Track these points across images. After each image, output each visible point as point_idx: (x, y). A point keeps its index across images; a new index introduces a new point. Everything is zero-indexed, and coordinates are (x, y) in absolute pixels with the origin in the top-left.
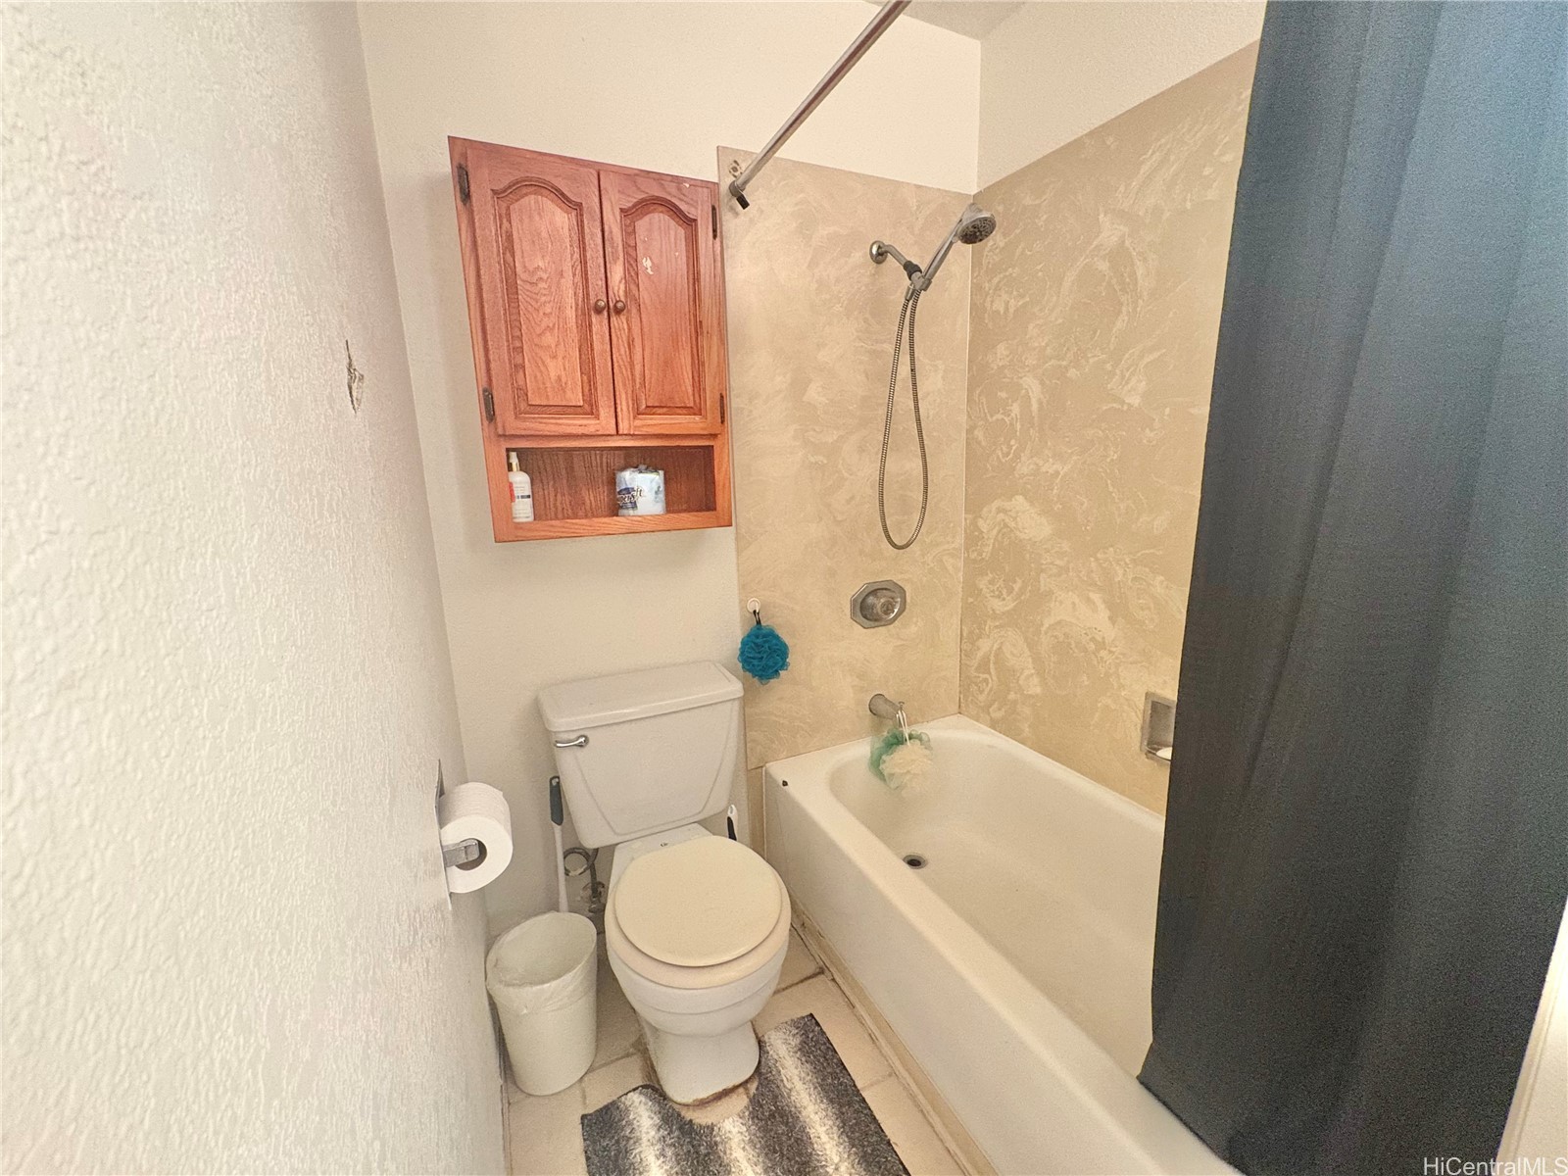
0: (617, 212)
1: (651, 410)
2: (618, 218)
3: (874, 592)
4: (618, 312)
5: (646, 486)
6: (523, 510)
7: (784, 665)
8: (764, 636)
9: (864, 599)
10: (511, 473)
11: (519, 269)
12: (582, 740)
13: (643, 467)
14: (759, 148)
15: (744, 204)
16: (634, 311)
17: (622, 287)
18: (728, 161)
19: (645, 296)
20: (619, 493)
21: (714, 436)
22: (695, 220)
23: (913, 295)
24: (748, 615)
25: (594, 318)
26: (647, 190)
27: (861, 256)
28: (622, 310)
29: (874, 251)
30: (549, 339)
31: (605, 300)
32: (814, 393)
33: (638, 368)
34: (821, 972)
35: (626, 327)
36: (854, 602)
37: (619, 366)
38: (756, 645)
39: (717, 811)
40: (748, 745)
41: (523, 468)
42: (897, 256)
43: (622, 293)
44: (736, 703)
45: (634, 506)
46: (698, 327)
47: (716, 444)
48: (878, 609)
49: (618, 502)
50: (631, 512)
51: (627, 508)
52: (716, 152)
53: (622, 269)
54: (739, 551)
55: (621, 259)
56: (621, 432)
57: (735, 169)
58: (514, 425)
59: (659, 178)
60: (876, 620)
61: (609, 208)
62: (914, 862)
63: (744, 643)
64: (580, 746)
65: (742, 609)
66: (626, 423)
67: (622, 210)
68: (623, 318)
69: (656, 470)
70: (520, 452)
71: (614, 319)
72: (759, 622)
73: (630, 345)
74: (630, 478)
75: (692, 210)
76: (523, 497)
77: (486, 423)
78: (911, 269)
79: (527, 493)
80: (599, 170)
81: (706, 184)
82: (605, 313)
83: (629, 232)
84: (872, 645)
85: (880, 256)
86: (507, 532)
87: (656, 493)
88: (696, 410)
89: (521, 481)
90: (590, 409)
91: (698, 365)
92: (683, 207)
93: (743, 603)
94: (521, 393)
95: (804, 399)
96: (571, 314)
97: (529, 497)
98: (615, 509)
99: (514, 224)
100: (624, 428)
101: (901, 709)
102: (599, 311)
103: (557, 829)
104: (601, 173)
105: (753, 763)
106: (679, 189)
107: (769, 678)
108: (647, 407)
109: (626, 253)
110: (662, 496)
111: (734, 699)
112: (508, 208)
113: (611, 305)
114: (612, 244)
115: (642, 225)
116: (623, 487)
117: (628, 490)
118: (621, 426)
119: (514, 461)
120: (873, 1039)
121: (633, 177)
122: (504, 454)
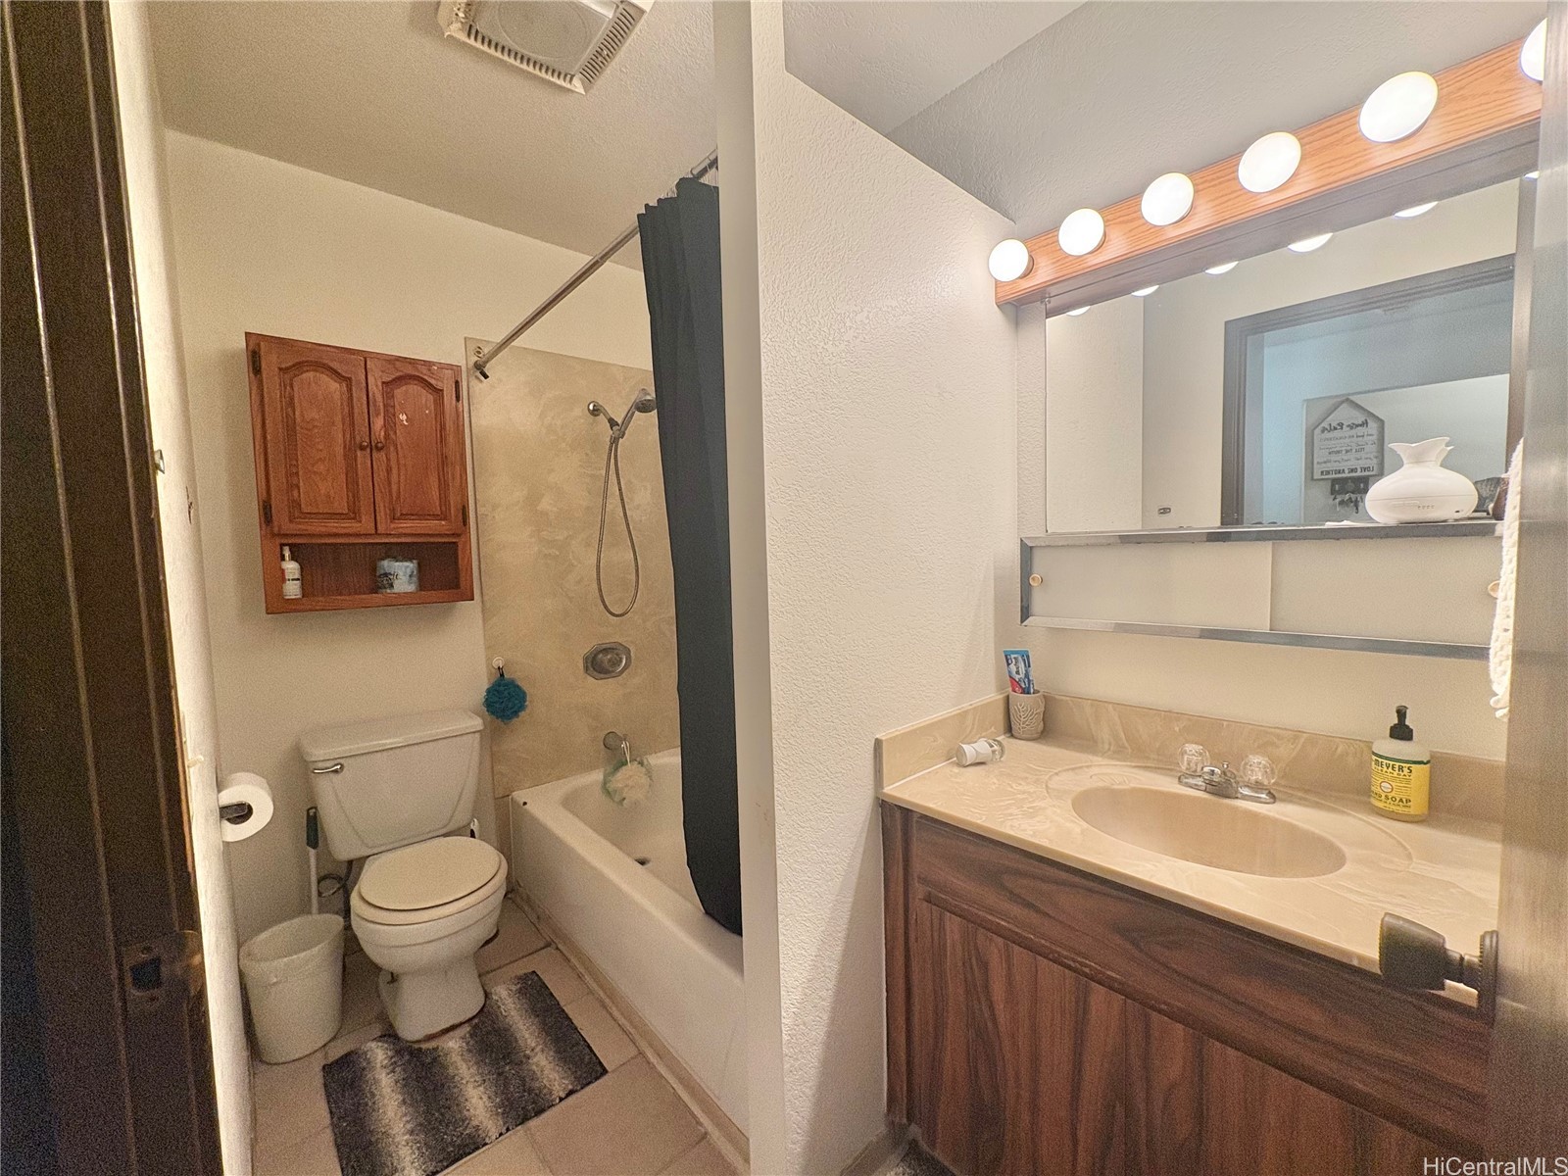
0: (380, 384)
1: (404, 516)
2: (381, 388)
3: (605, 651)
4: (379, 449)
5: (403, 574)
6: (292, 589)
7: (522, 707)
8: (506, 685)
9: (596, 655)
10: (283, 563)
11: (298, 420)
12: (338, 767)
13: (400, 558)
14: (499, 338)
15: (486, 377)
16: (392, 449)
17: (383, 433)
18: (472, 347)
19: (400, 437)
20: (379, 577)
21: (459, 535)
22: (442, 390)
23: (614, 441)
24: (493, 671)
25: (359, 453)
26: (402, 369)
27: (579, 411)
28: (382, 448)
29: (591, 407)
30: (321, 468)
31: (368, 441)
32: (545, 504)
33: (394, 487)
34: (548, 945)
35: (385, 459)
36: (586, 659)
37: (379, 485)
38: (498, 691)
39: (461, 824)
40: (496, 777)
41: (293, 558)
42: (606, 414)
43: (382, 437)
44: (477, 735)
45: (391, 586)
46: (444, 460)
47: (460, 541)
48: (606, 664)
49: (379, 583)
50: (388, 591)
51: (385, 588)
52: (463, 342)
53: (382, 420)
54: (485, 621)
55: (382, 414)
56: (379, 532)
57: (479, 353)
58: (289, 527)
59: (413, 362)
60: (606, 673)
61: (373, 380)
62: (642, 863)
63: (489, 691)
64: (336, 771)
65: (487, 667)
66: (384, 526)
67: (383, 383)
68: (383, 453)
69: (410, 560)
70: (292, 546)
71: (375, 454)
72: (502, 675)
73: (389, 471)
74: (387, 565)
75: (440, 384)
76: (293, 580)
77: (264, 526)
78: (612, 423)
79: (296, 577)
80: (365, 356)
81: (450, 367)
82: (368, 450)
83: (388, 396)
84: (605, 692)
85: (596, 411)
86: (277, 605)
87: (410, 576)
88: (443, 516)
89: (291, 567)
90: (354, 514)
91: (444, 486)
92: (433, 382)
93: (489, 660)
94: (296, 504)
95: (538, 508)
96: (339, 450)
97: (298, 579)
98: (375, 589)
99: (296, 389)
100: (381, 529)
101: (625, 740)
102: (362, 448)
103: (312, 852)
104: (368, 359)
105: (500, 792)
106: (430, 370)
107: (510, 718)
108: (402, 514)
109: (386, 411)
110: (415, 579)
111: (474, 732)
112: (291, 380)
113: (373, 444)
114: (375, 406)
115: (399, 392)
116: (382, 572)
117: (386, 575)
118: (379, 527)
119: (287, 553)
120: (580, 977)
121: (393, 361)
122: (278, 549)
